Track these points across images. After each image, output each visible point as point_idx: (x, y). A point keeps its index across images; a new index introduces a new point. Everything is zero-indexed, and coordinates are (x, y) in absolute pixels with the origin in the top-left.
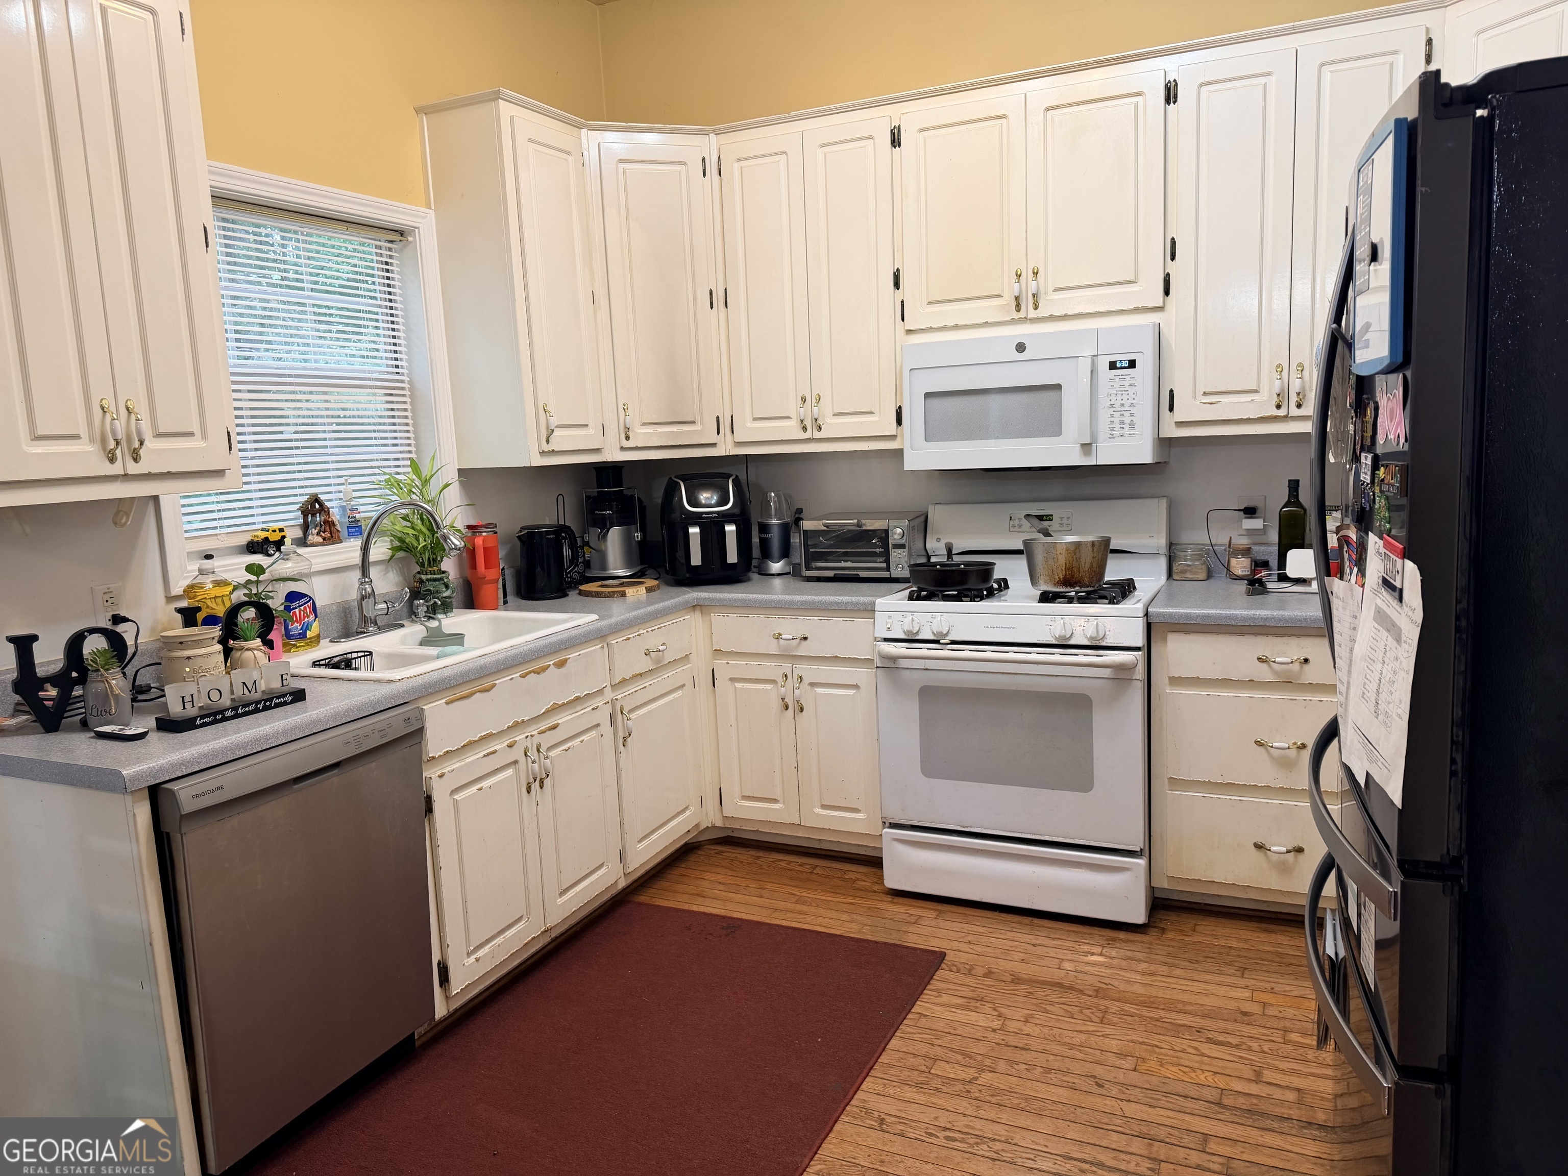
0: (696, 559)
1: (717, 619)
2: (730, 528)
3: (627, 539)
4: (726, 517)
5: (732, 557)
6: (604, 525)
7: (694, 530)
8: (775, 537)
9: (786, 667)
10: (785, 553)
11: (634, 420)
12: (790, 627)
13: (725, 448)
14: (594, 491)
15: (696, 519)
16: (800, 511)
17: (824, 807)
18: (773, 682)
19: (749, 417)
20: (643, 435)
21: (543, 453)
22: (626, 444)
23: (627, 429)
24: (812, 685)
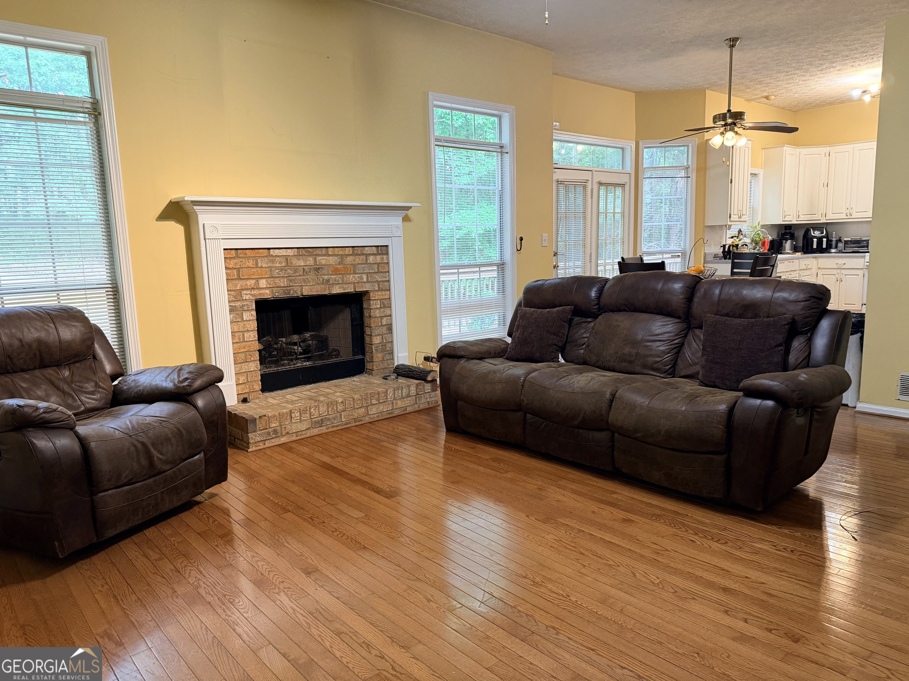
0: (815, 246)
1: (820, 260)
2: (825, 240)
3: (792, 243)
4: (824, 237)
5: (824, 246)
6: (786, 240)
7: (815, 240)
8: (834, 243)
9: (839, 271)
10: (836, 247)
11: (800, 214)
12: (841, 261)
13: (823, 221)
14: (783, 232)
15: (815, 237)
16: (840, 237)
17: (845, 304)
18: (835, 275)
19: (831, 213)
20: (802, 218)
21: (783, 221)
22: (798, 219)
23: (799, 216)
24: (845, 275)
